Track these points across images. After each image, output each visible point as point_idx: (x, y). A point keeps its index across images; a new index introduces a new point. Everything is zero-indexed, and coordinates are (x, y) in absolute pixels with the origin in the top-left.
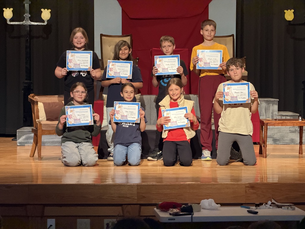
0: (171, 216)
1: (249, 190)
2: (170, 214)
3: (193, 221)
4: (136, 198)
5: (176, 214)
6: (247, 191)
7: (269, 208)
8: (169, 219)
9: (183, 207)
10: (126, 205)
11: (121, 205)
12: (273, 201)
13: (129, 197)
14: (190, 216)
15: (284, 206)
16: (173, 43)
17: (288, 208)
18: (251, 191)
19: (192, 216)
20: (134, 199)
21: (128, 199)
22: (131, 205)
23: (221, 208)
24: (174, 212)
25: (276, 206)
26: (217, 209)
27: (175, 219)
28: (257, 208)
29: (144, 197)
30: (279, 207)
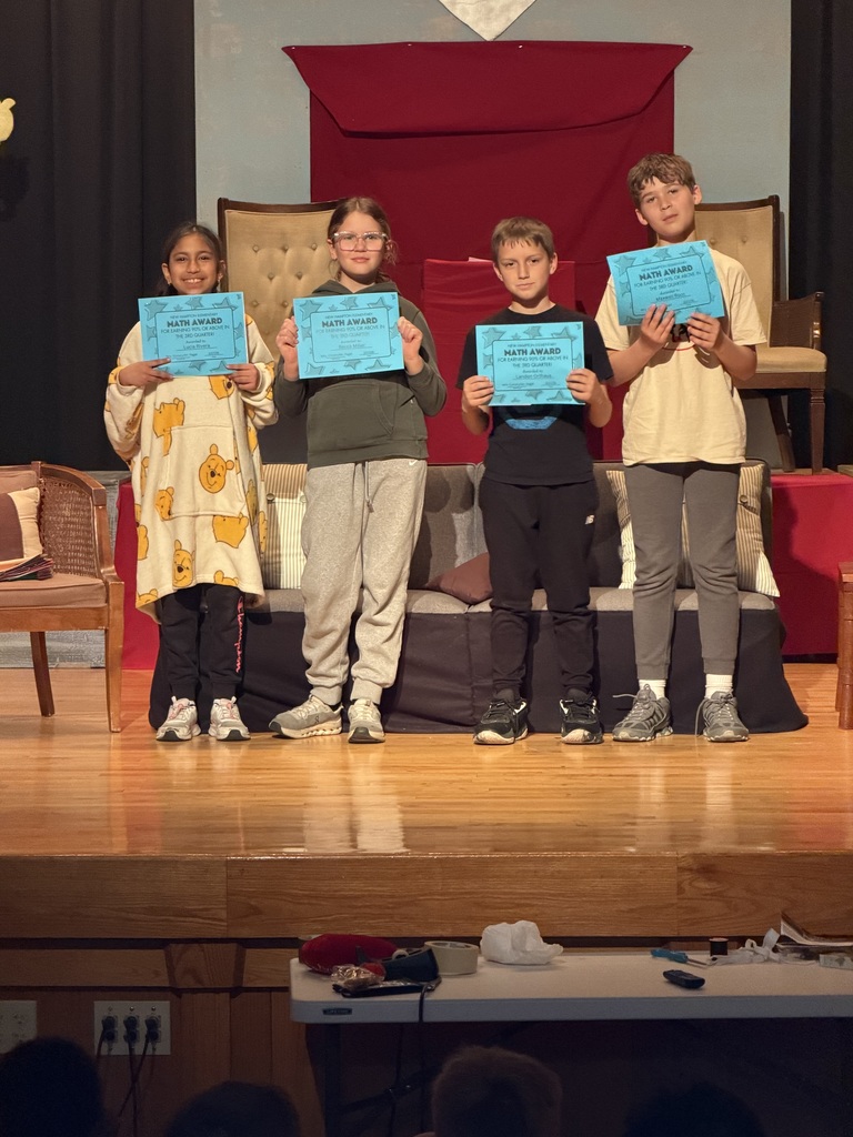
0: (339, 998)
1: (697, 884)
2: (337, 988)
3: (426, 1019)
4: (223, 914)
5: (360, 990)
6: (686, 886)
7: (768, 960)
8: (325, 1012)
9: (399, 956)
10: (181, 946)
11: (162, 944)
12: (786, 930)
13: (195, 910)
14: (416, 997)
15: (828, 951)
16: (546, 249)
17: (841, 962)
18: (703, 885)
19: (422, 998)
20: (215, 919)
21: (191, 919)
22: (205, 945)
23: (563, 958)
24: (352, 982)
25: (795, 951)
26: (548, 963)
27: (349, 1011)
28: (714, 959)
29: (256, 911)
30: (809, 954)
